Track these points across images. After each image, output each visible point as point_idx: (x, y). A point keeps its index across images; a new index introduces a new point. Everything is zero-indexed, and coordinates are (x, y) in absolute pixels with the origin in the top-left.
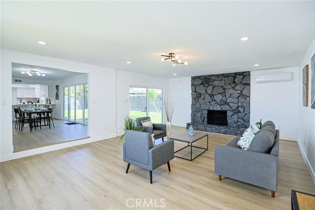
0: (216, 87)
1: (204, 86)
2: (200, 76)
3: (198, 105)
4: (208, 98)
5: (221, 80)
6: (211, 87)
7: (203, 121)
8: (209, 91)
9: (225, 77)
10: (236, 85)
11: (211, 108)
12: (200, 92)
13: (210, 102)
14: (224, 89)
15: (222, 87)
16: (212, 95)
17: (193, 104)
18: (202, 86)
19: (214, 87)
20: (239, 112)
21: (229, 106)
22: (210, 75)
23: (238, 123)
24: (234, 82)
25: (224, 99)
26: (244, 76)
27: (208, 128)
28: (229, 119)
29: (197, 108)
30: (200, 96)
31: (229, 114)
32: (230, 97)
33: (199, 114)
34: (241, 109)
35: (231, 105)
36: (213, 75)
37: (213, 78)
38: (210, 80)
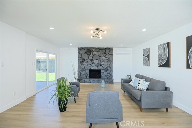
0: (95, 56)
1: (87, 54)
2: (84, 48)
3: (83, 67)
4: (90, 62)
5: (98, 51)
6: (91, 55)
7: (87, 77)
8: (91, 58)
9: (100, 50)
10: (106, 55)
11: (92, 68)
12: (85, 58)
13: (91, 65)
14: (100, 57)
15: (98, 55)
16: (92, 60)
17: (79, 66)
18: (86, 54)
19: (93, 55)
20: (108, 70)
21: (102, 66)
22: (91, 48)
23: (107, 76)
24: (105, 53)
25: (99, 63)
26: (110, 50)
27: (91, 81)
28: (102, 74)
29: (82, 68)
30: (85, 61)
31: (102, 71)
32: (103, 61)
33: (83, 73)
34: (109, 69)
35: (104, 66)
36: (93, 48)
37: (93, 50)
38: (91, 51)
